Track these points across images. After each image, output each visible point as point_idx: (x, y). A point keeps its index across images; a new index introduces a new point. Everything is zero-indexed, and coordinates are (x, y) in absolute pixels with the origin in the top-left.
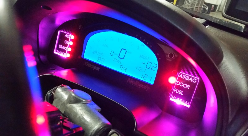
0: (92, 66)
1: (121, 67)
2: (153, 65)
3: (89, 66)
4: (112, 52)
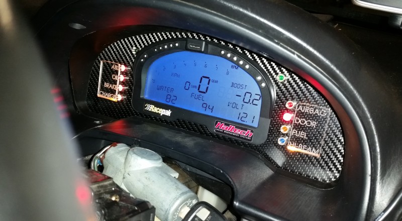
0: (158, 110)
1: (205, 105)
2: (254, 96)
3: (153, 110)
4: (188, 84)
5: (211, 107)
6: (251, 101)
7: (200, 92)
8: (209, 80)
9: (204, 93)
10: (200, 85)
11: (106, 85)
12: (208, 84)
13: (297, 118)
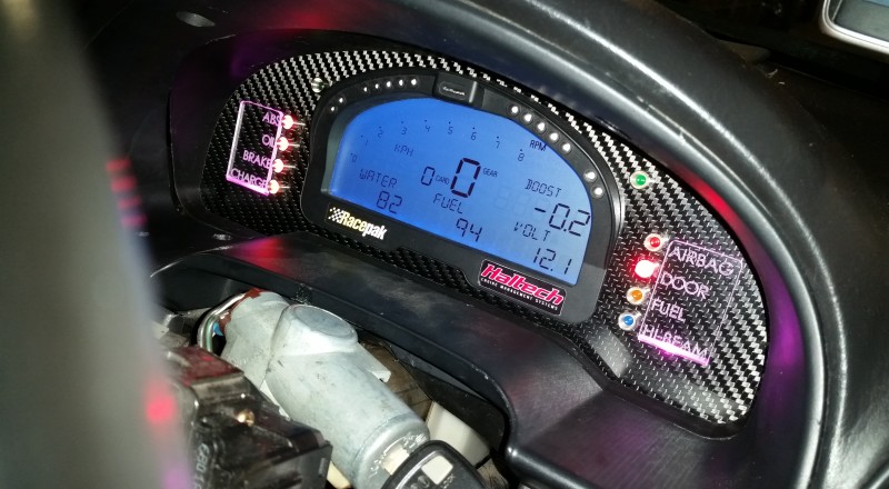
0: (358, 224)
2: (575, 215)
3: (346, 223)
4: (429, 172)
5: (476, 230)
6: (567, 226)
7: (455, 192)
8: (479, 169)
9: (464, 195)
10: (455, 178)
11: (248, 156)
12: (476, 177)
13: (665, 273)
